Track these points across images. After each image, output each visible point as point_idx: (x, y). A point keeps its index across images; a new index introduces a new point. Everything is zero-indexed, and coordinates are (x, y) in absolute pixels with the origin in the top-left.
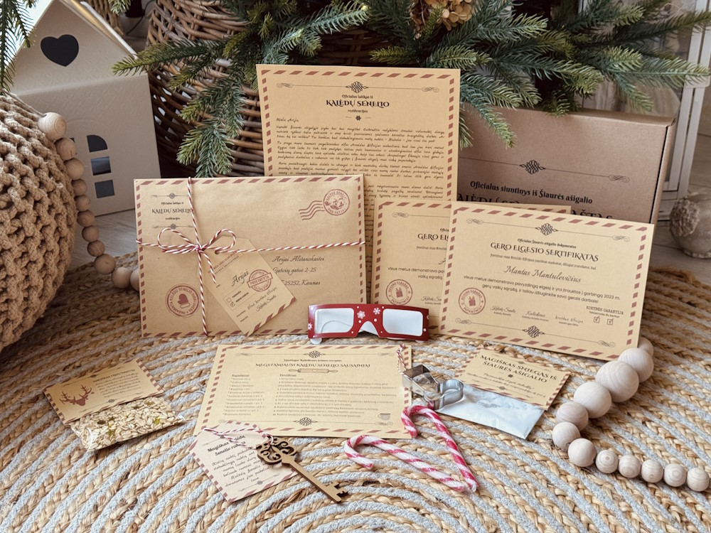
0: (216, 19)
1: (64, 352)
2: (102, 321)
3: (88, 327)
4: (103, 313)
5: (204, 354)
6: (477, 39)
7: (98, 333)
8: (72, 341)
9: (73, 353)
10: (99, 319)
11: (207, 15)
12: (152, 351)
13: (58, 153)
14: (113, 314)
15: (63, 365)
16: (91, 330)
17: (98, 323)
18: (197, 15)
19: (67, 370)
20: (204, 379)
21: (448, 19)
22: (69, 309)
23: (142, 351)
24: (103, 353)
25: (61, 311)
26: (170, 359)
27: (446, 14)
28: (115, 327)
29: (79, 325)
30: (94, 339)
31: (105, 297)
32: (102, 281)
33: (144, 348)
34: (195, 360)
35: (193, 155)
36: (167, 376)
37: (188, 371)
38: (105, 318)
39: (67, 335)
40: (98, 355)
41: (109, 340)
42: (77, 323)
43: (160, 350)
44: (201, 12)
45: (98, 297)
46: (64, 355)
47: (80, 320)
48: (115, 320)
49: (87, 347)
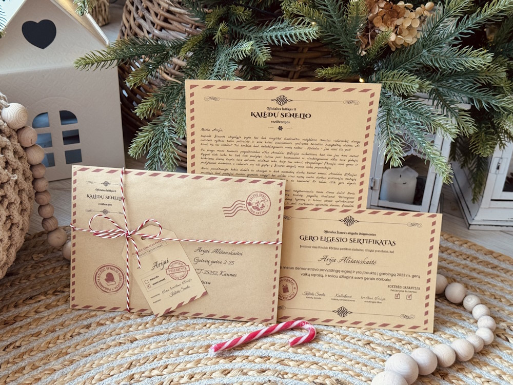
0: (180, 14)
1: (8, 328)
2: (48, 296)
3: (34, 301)
4: (49, 287)
5: (137, 342)
6: (420, 64)
7: (43, 309)
8: (17, 316)
9: (16, 331)
10: (45, 294)
11: (172, 9)
12: (88, 334)
13: (18, 142)
14: (59, 289)
15: (5, 343)
16: (36, 305)
17: (44, 298)
18: (163, 8)
19: (7, 350)
20: (133, 372)
21: (394, 42)
22: (21, 280)
23: (79, 334)
24: (43, 333)
25: (13, 281)
26: (104, 346)
27: (393, 37)
28: (59, 303)
29: (26, 299)
30: (37, 316)
31: (55, 268)
32: (55, 251)
33: (81, 331)
34: (127, 348)
35: (143, 151)
36: (100, 365)
37: (119, 361)
38: (51, 292)
39: (13, 310)
40: (38, 334)
41: (51, 318)
42: (25, 296)
43: (96, 334)
44: (166, 6)
45: (48, 268)
46: (8, 332)
47: (29, 292)
48: (61, 296)
49: (30, 324)
